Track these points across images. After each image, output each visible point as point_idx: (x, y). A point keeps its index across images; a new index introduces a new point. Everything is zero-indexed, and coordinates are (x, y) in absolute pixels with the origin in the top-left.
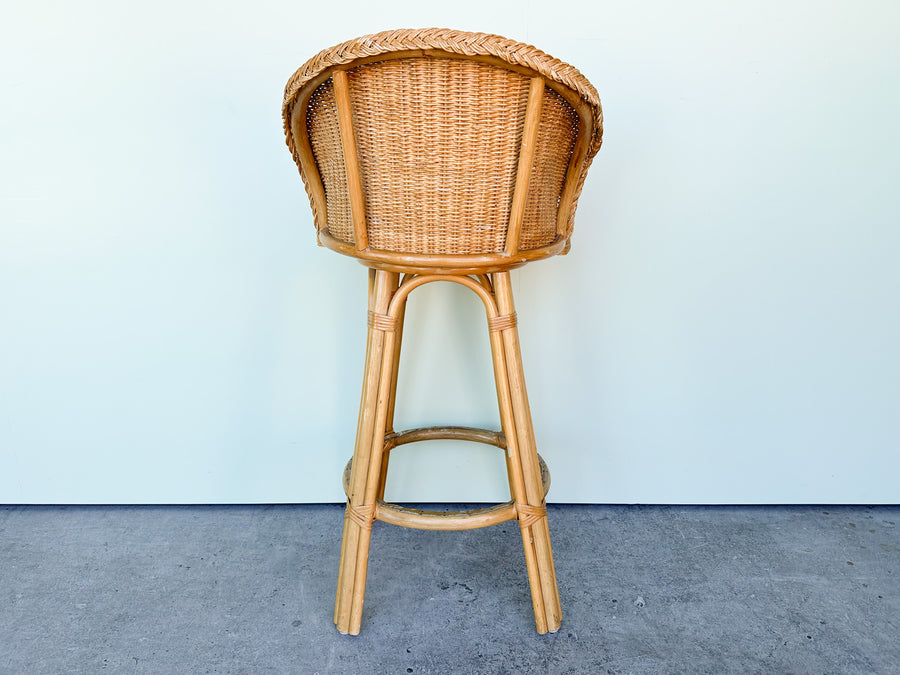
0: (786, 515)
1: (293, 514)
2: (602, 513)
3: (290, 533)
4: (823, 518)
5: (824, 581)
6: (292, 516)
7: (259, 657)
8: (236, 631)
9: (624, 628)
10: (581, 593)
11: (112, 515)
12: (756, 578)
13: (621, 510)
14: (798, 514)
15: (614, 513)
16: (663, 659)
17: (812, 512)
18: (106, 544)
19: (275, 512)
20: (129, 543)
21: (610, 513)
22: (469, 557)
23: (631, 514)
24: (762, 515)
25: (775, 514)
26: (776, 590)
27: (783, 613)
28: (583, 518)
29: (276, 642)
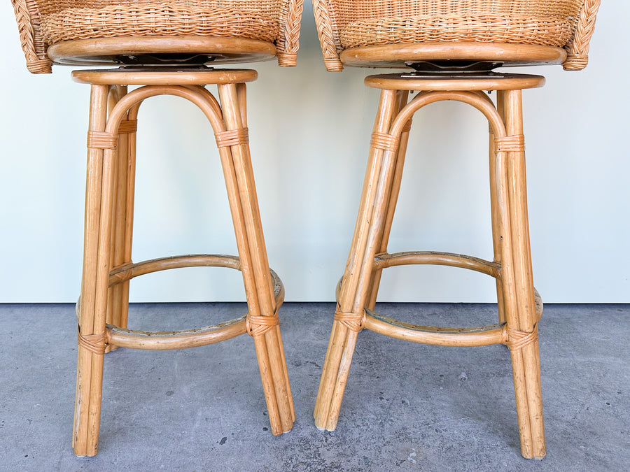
0: (587, 312)
1: (172, 310)
2: (431, 310)
3: (169, 325)
4: (618, 314)
5: (619, 360)
6: (171, 312)
7: (137, 419)
8: (117, 399)
9: (450, 397)
10: (413, 369)
11: (18, 311)
12: (562, 359)
13: (447, 308)
14: (596, 311)
15: (442, 310)
16: (483, 421)
17: (609, 310)
18: (12, 333)
19: (157, 309)
20: (31, 332)
21: (438, 310)
22: (319, 342)
23: (455, 311)
24: (566, 312)
25: (578, 311)
26: (579, 368)
27: (585, 385)
28: (416, 314)
29: (152, 407)
